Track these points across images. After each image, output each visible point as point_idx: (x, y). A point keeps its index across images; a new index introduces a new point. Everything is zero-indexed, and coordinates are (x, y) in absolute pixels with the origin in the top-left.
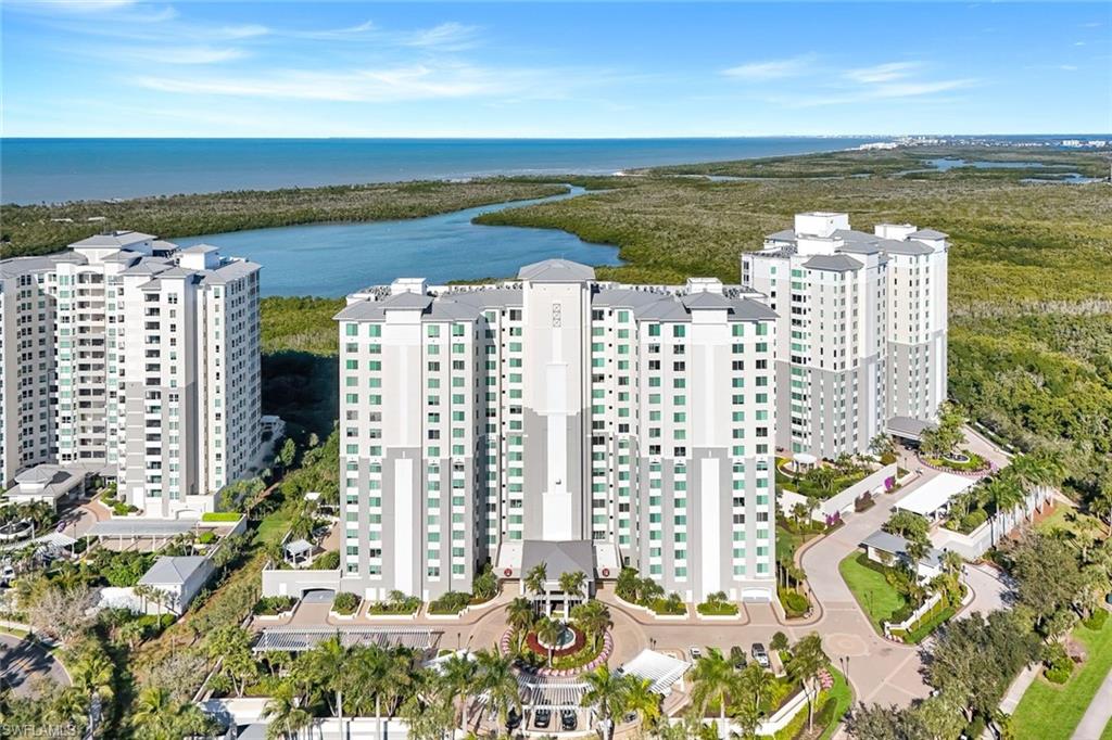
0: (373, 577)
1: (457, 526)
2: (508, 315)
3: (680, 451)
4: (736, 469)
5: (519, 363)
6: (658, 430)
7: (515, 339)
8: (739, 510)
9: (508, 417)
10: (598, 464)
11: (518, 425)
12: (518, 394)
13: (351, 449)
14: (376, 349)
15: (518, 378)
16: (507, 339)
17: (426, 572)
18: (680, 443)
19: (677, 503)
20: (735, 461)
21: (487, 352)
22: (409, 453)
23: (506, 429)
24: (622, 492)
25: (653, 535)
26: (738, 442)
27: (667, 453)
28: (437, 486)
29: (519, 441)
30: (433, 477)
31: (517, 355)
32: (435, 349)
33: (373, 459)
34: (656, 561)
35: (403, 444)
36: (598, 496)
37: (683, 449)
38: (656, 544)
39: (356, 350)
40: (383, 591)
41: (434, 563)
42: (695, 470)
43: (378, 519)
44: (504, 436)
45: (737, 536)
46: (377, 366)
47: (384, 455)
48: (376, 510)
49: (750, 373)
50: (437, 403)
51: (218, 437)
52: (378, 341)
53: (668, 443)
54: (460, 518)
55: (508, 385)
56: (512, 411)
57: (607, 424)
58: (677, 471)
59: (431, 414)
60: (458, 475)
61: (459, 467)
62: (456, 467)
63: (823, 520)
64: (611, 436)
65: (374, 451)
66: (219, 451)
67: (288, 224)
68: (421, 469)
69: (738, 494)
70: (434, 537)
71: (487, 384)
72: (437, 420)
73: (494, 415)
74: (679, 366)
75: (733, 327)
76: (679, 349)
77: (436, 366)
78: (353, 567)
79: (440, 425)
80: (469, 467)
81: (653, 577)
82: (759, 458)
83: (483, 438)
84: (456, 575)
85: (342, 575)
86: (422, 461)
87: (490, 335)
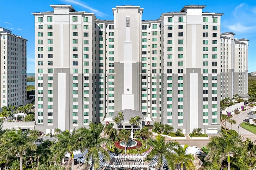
0: (49, 124)
1: (86, 103)
2: (108, 27)
4: (204, 79)
5: (113, 46)
6: (171, 62)
7: (111, 37)
8: (205, 96)
9: (108, 68)
10: (144, 86)
11: (113, 71)
12: (112, 59)
13: (40, 70)
14: (51, 27)
15: (112, 52)
16: (108, 37)
17: (72, 122)
18: (181, 67)
19: (179, 92)
20: (204, 75)
21: (100, 41)
22: (65, 70)
23: (108, 73)
24: (153, 96)
25: (169, 106)
26: (205, 67)
27: (175, 71)
28: (77, 85)
29: (113, 77)
30: (75, 81)
31: (112, 43)
32: (76, 27)
33: (49, 74)
34: (170, 117)
35: (62, 67)
36: (144, 99)
37: (182, 70)
38: (170, 110)
39: (42, 28)
40: (53, 130)
41: (75, 118)
42: (187, 78)
43: (51, 100)
44: (107, 75)
45: (204, 107)
46: (51, 34)
47: (54, 72)
48: (50, 96)
49: (210, 38)
50: (77, 50)
51: (5, 89)
52: (51, 23)
53: (175, 68)
54: (87, 99)
55: (108, 55)
56: (110, 66)
57: (147, 71)
58: (179, 79)
59: (74, 55)
60: (86, 81)
61: (86, 78)
62: (85, 78)
63: (227, 114)
64: (149, 75)
65: (50, 70)
66: (5, 94)
68: (70, 78)
69: (205, 89)
70: (75, 107)
71: (100, 53)
72: (77, 57)
73: (103, 66)
74: (181, 34)
75: (204, 18)
76: (181, 27)
77: (75, 34)
78: (41, 121)
79: (79, 60)
80: (91, 78)
81: (169, 124)
82: (214, 74)
83: (99, 75)
84: (85, 124)
85: (35, 124)
86: (70, 74)
87: (101, 33)
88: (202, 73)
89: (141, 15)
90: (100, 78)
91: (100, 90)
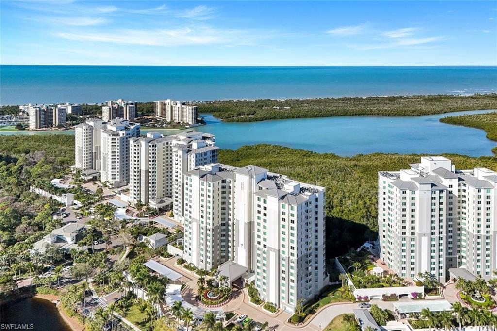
0: (189, 256)
3: (265, 246)
6: (260, 236)
8: (283, 275)
14: (191, 186)
17: (200, 260)
18: (265, 243)
19: (264, 265)
20: (282, 256)
25: (258, 273)
26: (283, 249)
28: (203, 234)
30: (202, 231)
32: (203, 190)
34: (258, 283)
41: (202, 258)
45: (282, 285)
46: (191, 191)
50: (203, 207)
58: (264, 259)
62: (208, 229)
65: (190, 217)
67: (353, 115)
68: (199, 227)
69: (283, 269)
72: (203, 212)
74: (265, 215)
75: (282, 204)
76: (265, 208)
77: (203, 195)
78: (186, 252)
79: (204, 215)
80: (211, 230)
81: (258, 289)
82: (291, 258)
83: (227, 223)
84: (208, 265)
85: (184, 253)
86: (199, 225)
87: (230, 188)
88: (281, 253)
89: (254, 180)
90: (229, 225)
91: (229, 236)
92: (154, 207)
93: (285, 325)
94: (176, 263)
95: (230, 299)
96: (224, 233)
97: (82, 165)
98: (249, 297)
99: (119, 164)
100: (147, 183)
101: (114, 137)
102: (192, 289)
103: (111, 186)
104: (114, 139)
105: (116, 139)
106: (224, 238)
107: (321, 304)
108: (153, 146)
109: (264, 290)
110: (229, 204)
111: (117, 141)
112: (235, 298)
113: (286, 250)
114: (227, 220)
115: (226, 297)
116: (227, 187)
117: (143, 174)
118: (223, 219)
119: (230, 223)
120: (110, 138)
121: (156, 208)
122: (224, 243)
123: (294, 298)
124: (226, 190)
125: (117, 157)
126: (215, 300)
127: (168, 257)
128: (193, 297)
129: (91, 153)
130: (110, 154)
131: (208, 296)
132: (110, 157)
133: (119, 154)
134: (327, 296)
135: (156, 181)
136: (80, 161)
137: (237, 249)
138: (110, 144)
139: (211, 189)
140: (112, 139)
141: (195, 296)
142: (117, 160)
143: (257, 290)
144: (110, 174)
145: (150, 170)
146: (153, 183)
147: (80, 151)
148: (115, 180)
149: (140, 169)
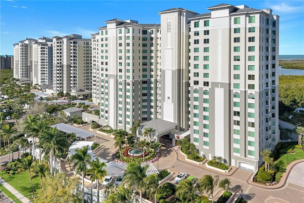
0: (106, 120)
2: (159, 32)
3: (206, 84)
4: (235, 96)
6: (198, 73)
8: (236, 118)
9: (159, 73)
13: (102, 75)
14: (107, 39)
16: (159, 42)
17: (118, 121)
18: (206, 80)
20: (235, 92)
25: (195, 123)
26: (236, 81)
28: (121, 90)
30: (120, 87)
32: (121, 38)
33: (106, 79)
34: (196, 136)
37: (208, 83)
38: (196, 128)
39: (103, 40)
41: (120, 119)
42: (212, 93)
44: (158, 80)
47: (108, 77)
50: (121, 59)
55: (159, 60)
56: (160, 70)
58: (205, 93)
60: (128, 87)
62: (127, 84)
65: (106, 75)
68: (117, 83)
69: (236, 109)
72: (121, 65)
73: (153, 71)
74: (206, 41)
75: (235, 18)
76: (207, 32)
77: (121, 45)
78: (103, 116)
79: (122, 67)
80: (131, 84)
81: (195, 143)
82: (249, 91)
83: (149, 80)
84: (127, 126)
85: (100, 118)
86: (117, 80)
87: (152, 39)
88: (232, 88)
89: (184, 18)
90: (151, 83)
91: (151, 95)
92: (74, 94)
93: (251, 186)
94: (90, 128)
95: (159, 157)
96: (145, 92)
97: (18, 76)
98: (184, 154)
99: (47, 69)
100: (69, 77)
101: (43, 46)
102: (108, 149)
103: (40, 88)
104: (43, 48)
105: (45, 48)
106: (145, 98)
107: (285, 161)
108: (74, 43)
109: (205, 143)
110: (151, 58)
111: (46, 50)
112: (166, 156)
113: (241, 81)
114: (148, 78)
115: (153, 155)
116: (149, 39)
117: (65, 69)
118: (144, 76)
119: (153, 80)
120: (40, 47)
121: (76, 95)
122: (145, 104)
123: (254, 148)
124: (148, 42)
125: (46, 64)
126: (139, 157)
127: (82, 124)
128: (109, 156)
129: (27, 66)
130: (40, 61)
131: (129, 153)
132: (39, 64)
133: (47, 61)
134: (286, 153)
135: (77, 75)
136: (17, 73)
137: (163, 103)
138: (40, 53)
139: (130, 35)
140: (41, 48)
141: (111, 155)
142: (46, 67)
143: (194, 146)
144: (39, 78)
145: (71, 65)
146: (74, 77)
147: (17, 65)
148: (44, 83)
149: (62, 64)
